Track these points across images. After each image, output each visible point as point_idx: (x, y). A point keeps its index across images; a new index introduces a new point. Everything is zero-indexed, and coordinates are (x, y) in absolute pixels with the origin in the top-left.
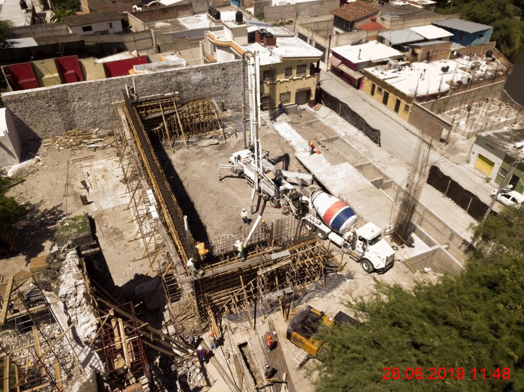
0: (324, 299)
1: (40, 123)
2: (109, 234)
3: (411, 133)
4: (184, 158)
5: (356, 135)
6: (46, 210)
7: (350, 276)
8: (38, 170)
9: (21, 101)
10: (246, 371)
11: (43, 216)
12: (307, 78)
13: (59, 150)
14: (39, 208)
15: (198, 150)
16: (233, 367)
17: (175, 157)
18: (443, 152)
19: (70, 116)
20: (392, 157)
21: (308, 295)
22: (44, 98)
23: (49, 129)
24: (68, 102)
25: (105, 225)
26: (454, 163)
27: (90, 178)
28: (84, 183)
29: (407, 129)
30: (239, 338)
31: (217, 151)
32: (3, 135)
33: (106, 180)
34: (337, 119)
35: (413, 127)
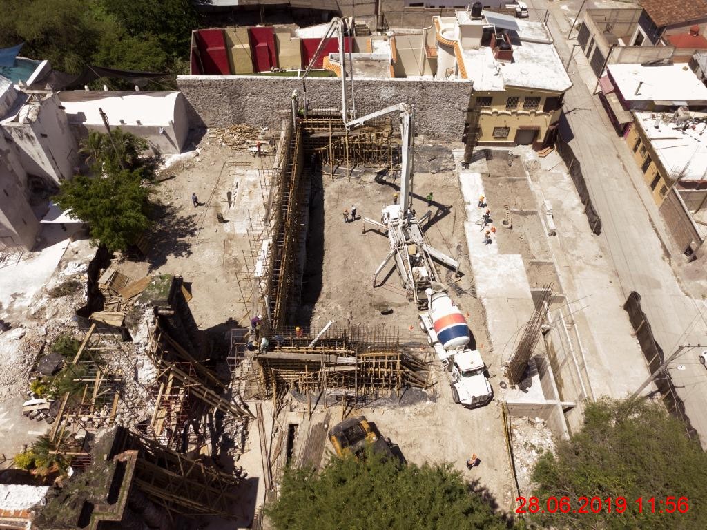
0: (393, 411)
1: (209, 111)
2: (229, 264)
3: (654, 227)
4: (341, 192)
5: (573, 209)
6: (182, 218)
7: (434, 398)
8: (194, 166)
9: (195, 87)
10: (285, 451)
11: (178, 223)
12: (537, 115)
13: (221, 146)
14: (177, 214)
15: (359, 186)
16: (275, 441)
17: (331, 187)
18: (680, 270)
19: (241, 110)
20: (601, 257)
21: (378, 402)
22: (216, 88)
23: (218, 119)
24: (240, 95)
25: (230, 252)
26: (684, 291)
27: (237, 190)
28: (229, 195)
29: (651, 220)
30: (293, 418)
31: (379, 192)
32: (168, 125)
33: (251, 198)
34: (563, 178)
35: (662, 219)
